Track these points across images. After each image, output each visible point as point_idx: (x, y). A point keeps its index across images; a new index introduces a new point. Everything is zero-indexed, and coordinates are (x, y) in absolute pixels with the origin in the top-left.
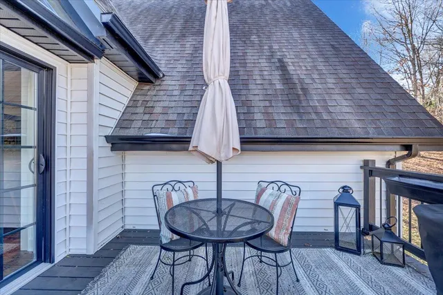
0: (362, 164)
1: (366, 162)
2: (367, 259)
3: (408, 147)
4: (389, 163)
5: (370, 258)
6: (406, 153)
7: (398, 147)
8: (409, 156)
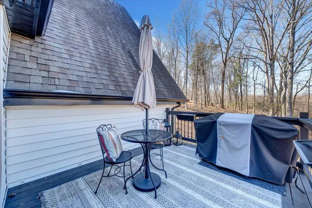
0: (165, 110)
1: (167, 109)
2: (173, 146)
3: (179, 103)
4: (173, 109)
5: (173, 145)
6: (178, 105)
7: (176, 103)
8: (179, 106)
